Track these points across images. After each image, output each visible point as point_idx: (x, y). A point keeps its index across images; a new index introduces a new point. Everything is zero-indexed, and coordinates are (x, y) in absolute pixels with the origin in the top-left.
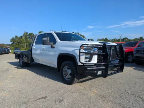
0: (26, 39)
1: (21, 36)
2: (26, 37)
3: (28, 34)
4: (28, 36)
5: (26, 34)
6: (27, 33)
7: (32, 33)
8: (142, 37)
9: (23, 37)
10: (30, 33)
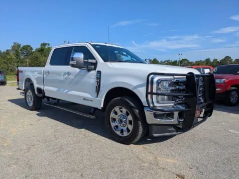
0: (17, 55)
1: (7, 51)
2: (17, 51)
3: (22, 46)
4: (21, 50)
5: (16, 47)
6: (19, 46)
7: (29, 46)
8: (209, 59)
9: (11, 53)
10: (26, 45)
